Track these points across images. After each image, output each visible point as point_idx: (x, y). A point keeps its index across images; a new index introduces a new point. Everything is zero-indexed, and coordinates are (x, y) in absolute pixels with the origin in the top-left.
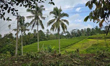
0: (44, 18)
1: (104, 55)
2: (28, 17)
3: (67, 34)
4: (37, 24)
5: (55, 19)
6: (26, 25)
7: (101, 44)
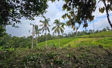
0: (50, 26)
1: (83, 48)
2: (40, 25)
3: (65, 35)
4: (46, 29)
5: (56, 26)
6: (39, 30)
7: (86, 42)
